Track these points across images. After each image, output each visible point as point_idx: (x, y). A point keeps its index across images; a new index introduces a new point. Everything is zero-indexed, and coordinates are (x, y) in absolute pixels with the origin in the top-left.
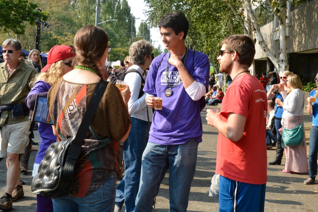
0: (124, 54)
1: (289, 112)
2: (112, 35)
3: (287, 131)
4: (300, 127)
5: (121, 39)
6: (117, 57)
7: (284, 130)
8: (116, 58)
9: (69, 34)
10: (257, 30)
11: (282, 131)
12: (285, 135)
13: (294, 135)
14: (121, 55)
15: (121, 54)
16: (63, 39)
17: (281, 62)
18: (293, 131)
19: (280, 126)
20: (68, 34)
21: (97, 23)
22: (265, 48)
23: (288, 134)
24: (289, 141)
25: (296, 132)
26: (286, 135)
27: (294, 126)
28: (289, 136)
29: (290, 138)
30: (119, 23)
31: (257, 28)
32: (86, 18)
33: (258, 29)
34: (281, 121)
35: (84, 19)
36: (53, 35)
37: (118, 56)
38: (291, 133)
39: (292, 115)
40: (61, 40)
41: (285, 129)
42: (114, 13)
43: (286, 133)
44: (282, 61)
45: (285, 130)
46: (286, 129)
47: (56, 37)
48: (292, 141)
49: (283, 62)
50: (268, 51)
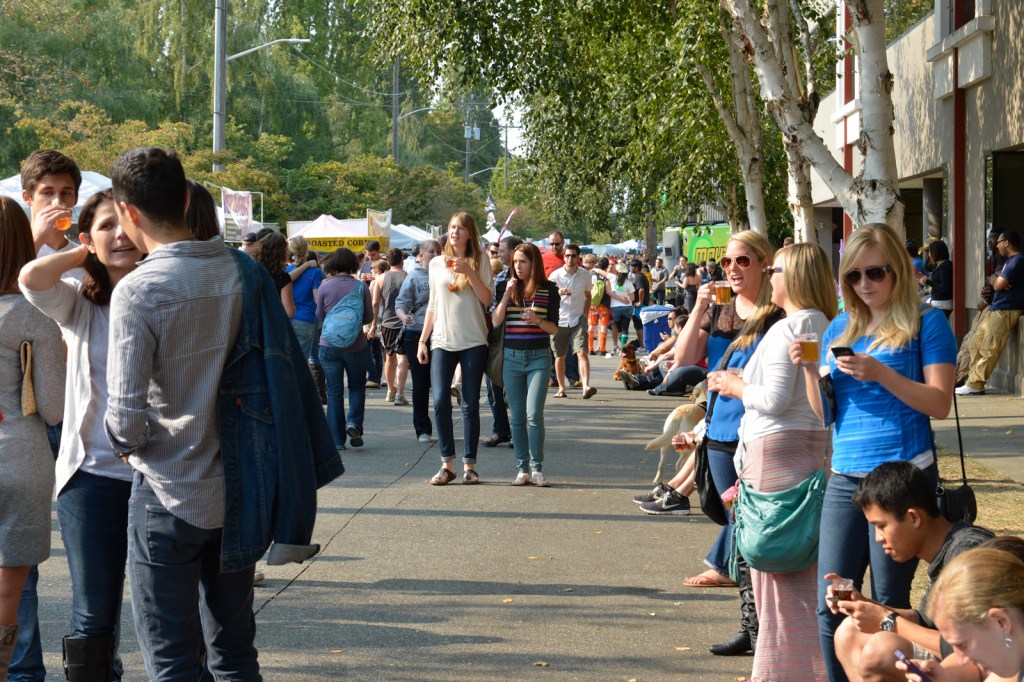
0: (350, 189)
1: (763, 413)
2: (305, 104)
3: (756, 503)
4: (816, 487)
5: (362, 124)
6: (321, 200)
7: (743, 497)
8: (315, 207)
9: (82, 110)
10: (757, 50)
11: (733, 502)
12: (745, 520)
13: (785, 522)
14: (339, 192)
15: (339, 185)
16: (58, 131)
17: (869, 192)
18: (780, 503)
19: (732, 478)
20: (78, 110)
21: (223, 57)
22: (795, 133)
23: (756, 513)
24: (761, 546)
25: (792, 508)
26: (750, 518)
27: (786, 478)
28: (761, 525)
29: (767, 535)
30: (348, 55)
31: (760, 41)
32: (189, 35)
33: (761, 47)
34: (733, 454)
35: (179, 41)
36: (18, 113)
37: (325, 196)
38: (770, 509)
39: (778, 426)
40: (53, 136)
41: (749, 490)
42: (328, 10)
43: (748, 512)
44: (873, 184)
45: (748, 495)
46: (755, 491)
47: (29, 121)
48: (773, 549)
49: (877, 192)
50: (809, 142)
